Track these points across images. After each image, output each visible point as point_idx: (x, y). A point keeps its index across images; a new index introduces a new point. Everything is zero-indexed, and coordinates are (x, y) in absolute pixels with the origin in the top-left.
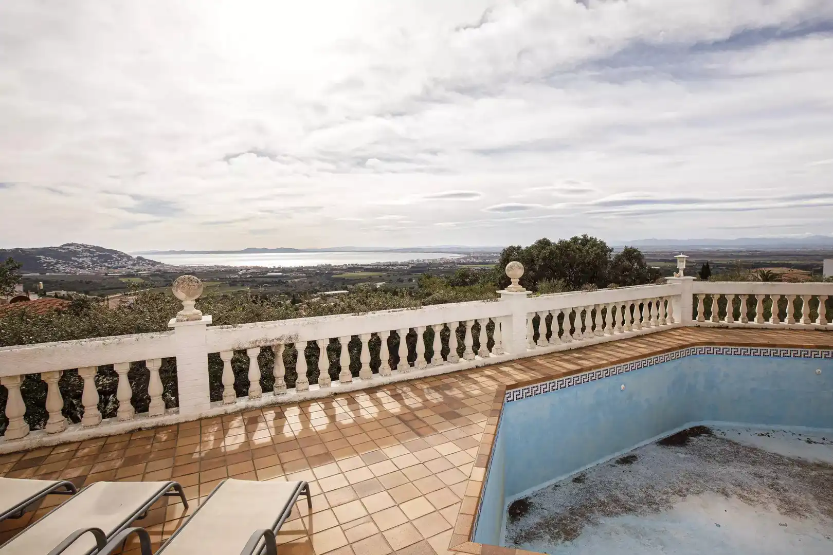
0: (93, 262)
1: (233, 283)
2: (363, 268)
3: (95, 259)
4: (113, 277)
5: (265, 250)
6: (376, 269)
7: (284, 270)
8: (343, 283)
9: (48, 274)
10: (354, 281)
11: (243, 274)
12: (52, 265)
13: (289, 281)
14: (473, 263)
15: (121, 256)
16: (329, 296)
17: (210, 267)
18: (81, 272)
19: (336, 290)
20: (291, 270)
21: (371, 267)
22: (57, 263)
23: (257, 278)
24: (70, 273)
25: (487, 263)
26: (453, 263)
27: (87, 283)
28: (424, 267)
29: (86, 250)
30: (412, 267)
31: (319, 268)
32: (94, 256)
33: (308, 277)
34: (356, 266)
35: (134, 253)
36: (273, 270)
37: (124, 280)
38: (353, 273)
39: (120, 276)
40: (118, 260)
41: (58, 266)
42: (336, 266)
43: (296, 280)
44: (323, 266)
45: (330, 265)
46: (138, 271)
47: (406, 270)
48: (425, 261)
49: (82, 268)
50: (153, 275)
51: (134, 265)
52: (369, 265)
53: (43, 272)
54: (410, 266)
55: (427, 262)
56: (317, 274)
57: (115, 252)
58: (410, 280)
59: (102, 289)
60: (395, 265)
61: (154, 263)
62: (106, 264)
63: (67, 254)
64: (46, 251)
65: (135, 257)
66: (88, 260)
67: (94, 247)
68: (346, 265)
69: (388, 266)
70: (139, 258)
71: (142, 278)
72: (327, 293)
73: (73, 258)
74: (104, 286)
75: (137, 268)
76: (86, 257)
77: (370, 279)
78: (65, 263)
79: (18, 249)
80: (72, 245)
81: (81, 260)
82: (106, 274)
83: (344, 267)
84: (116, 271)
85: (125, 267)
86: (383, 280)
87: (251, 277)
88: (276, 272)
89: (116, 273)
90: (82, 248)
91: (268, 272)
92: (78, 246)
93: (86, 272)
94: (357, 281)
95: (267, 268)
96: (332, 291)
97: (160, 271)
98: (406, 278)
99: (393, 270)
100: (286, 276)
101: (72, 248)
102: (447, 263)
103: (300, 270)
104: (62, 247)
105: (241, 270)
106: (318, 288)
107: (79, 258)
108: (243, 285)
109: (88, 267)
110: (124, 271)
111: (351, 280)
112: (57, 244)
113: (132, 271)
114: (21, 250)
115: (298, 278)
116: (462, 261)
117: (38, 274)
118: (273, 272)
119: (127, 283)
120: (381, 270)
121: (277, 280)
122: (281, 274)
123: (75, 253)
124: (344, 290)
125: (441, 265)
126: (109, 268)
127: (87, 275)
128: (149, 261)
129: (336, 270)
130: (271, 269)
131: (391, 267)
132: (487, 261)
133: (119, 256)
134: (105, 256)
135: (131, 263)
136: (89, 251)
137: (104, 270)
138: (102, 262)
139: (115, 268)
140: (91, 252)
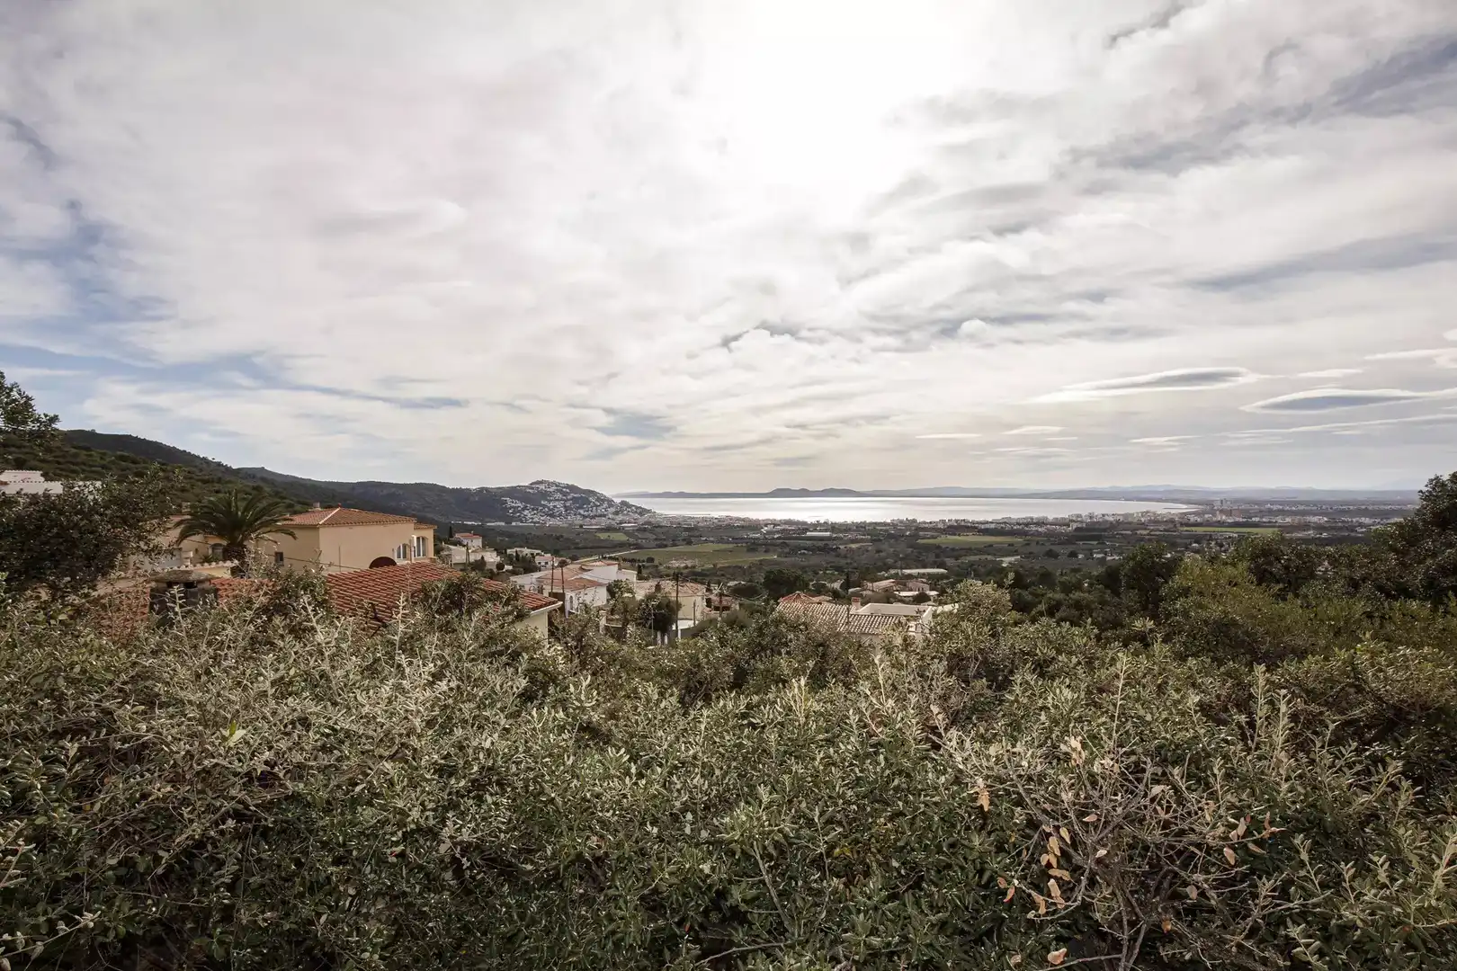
0: (567, 508)
1: (753, 546)
2: (976, 528)
3: (568, 504)
4: (588, 532)
5: (804, 493)
6: (1000, 530)
7: (834, 527)
8: (938, 555)
9: (514, 524)
10: (956, 552)
11: (768, 532)
12: (519, 512)
13: (842, 547)
14: (1221, 524)
15: (602, 499)
16: (910, 577)
18: (551, 522)
19: (925, 567)
20: (845, 528)
21: (993, 526)
22: (525, 508)
23: (792, 537)
24: (538, 523)
25: (1256, 525)
26: (1172, 521)
27: (558, 538)
28: (1105, 530)
29: (558, 491)
30: (1077, 529)
31: (893, 525)
32: (567, 500)
33: (872, 541)
34: (963, 523)
35: (618, 496)
36: (816, 526)
37: (603, 536)
38: (957, 537)
39: (599, 529)
40: (597, 506)
41: (526, 512)
42: (925, 523)
43: (856, 546)
44: (901, 522)
45: (914, 521)
46: (623, 522)
47: (1066, 534)
48: (1106, 518)
49: (552, 516)
50: (642, 530)
51: (616, 513)
52: (987, 523)
53: (509, 520)
54: (1075, 526)
55: (1111, 519)
56: (891, 536)
57: (593, 493)
58: (1073, 555)
59: (577, 548)
60: (1041, 523)
61: (642, 511)
62: (582, 512)
63: (533, 496)
64: (514, 492)
65: (618, 501)
66: (560, 505)
67: (568, 486)
68: (943, 521)
69: (1027, 525)
70: (624, 503)
71: (627, 533)
72: (908, 571)
73: (543, 503)
74: (577, 543)
75: (620, 518)
76: (558, 500)
77: (989, 548)
78: (533, 509)
79: (482, 489)
80: (542, 482)
81: (552, 504)
82: (581, 526)
83: (941, 526)
84: (593, 521)
85: (604, 516)
86: (1015, 553)
87: (781, 538)
88: (820, 531)
89: (593, 525)
90: (554, 488)
91: (807, 530)
92: (550, 484)
93: (557, 522)
94: (963, 552)
95: (805, 523)
96: (917, 568)
97: (650, 523)
98: (1063, 551)
99: (1039, 534)
100: (835, 539)
101: (542, 487)
102: (1156, 522)
103: (861, 527)
105: (766, 525)
106: (890, 561)
107: (550, 501)
108: (770, 551)
109: (560, 515)
110: (604, 522)
111: (953, 550)
112: (525, 482)
113: (613, 522)
114: (487, 489)
115: (853, 541)
116: (1193, 519)
117: (503, 524)
118: (815, 530)
119: (606, 540)
120: (1012, 533)
121: (821, 544)
122: (828, 534)
123: (545, 495)
124: (938, 567)
125: (1143, 525)
126: (584, 517)
127: (559, 527)
128: (637, 508)
129: (924, 529)
130: (812, 525)
131: (1033, 528)
132: (1257, 519)
133: (598, 499)
134: (580, 499)
135: (613, 509)
136: (561, 492)
137: (578, 520)
138: (578, 508)
139: (593, 517)
140: (565, 494)
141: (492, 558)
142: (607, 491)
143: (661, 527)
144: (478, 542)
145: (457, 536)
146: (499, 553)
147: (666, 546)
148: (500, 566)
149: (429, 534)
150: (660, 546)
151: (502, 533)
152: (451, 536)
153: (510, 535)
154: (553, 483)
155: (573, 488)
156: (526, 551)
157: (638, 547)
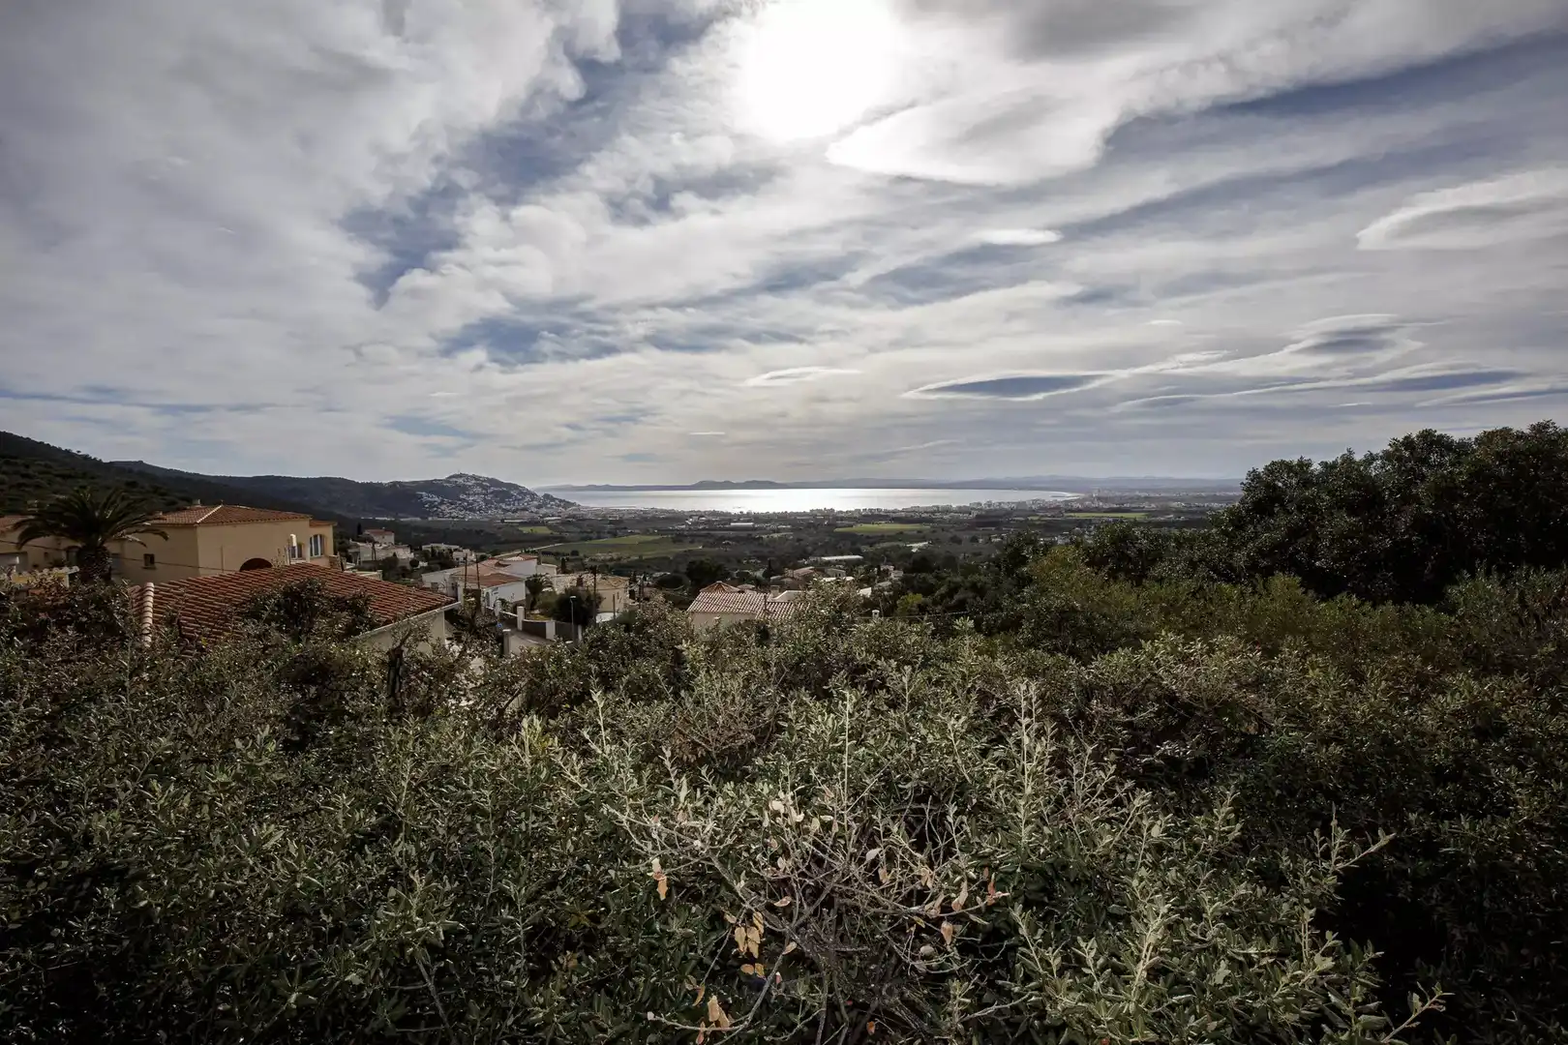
0: (487, 502)
1: (679, 537)
2: (888, 516)
3: (488, 498)
4: (511, 525)
5: (727, 485)
6: (911, 518)
7: (756, 518)
8: (852, 542)
9: (430, 519)
10: (871, 539)
11: (693, 523)
12: (436, 506)
13: (765, 537)
14: (1098, 510)
15: (524, 492)
16: (829, 563)
17: (645, 512)
18: (470, 517)
19: (842, 554)
20: (768, 518)
21: (903, 514)
22: (442, 503)
23: (716, 528)
24: (457, 517)
25: (1127, 510)
26: (1058, 508)
27: (478, 532)
28: (1001, 517)
29: (478, 485)
30: (978, 516)
31: (813, 514)
32: (488, 494)
33: (791, 530)
34: (876, 513)
35: (539, 490)
36: (740, 517)
37: (526, 530)
38: (871, 525)
39: (520, 523)
40: (518, 500)
41: (443, 507)
42: (841, 512)
43: (776, 535)
45: (832, 510)
46: (546, 515)
47: (969, 521)
48: (1002, 506)
49: (472, 510)
50: (566, 523)
51: (539, 507)
52: (899, 511)
53: (424, 514)
54: (975, 514)
55: (1006, 507)
56: (810, 526)
57: (516, 487)
58: (974, 540)
60: (947, 510)
61: (567, 504)
62: (503, 506)
63: (451, 490)
64: (431, 486)
65: (540, 494)
66: (479, 499)
67: (488, 480)
69: (933, 513)
70: (547, 496)
71: (550, 527)
72: (827, 559)
73: (461, 497)
75: (543, 511)
76: (478, 494)
77: (900, 536)
78: (451, 504)
79: (396, 483)
80: (461, 476)
81: (471, 499)
82: (502, 521)
83: (856, 515)
84: (516, 515)
85: (527, 509)
86: (923, 539)
87: (704, 529)
88: (744, 521)
89: (515, 518)
90: (473, 481)
91: (731, 521)
92: (468, 477)
93: (477, 516)
94: (877, 539)
95: (728, 514)
96: (835, 555)
97: (574, 516)
98: (966, 536)
99: (942, 521)
100: (759, 528)
101: (460, 481)
102: (1044, 509)
103: (783, 518)
104: (448, 480)
105: (691, 517)
106: (810, 549)
107: (469, 495)
108: (692, 542)
109: (480, 509)
110: (526, 516)
111: (868, 537)
113: (536, 516)
114: (400, 484)
115: (778, 531)
116: (1076, 505)
117: (418, 519)
118: (739, 521)
119: (529, 534)
120: (921, 521)
121: (744, 534)
122: (751, 524)
123: (464, 489)
124: (855, 554)
125: (1033, 512)
126: (506, 511)
127: (478, 521)
128: (561, 501)
129: (842, 519)
130: (735, 515)
131: (938, 515)
132: (1127, 505)
133: (521, 493)
134: (502, 492)
135: (536, 503)
136: (481, 486)
137: (500, 514)
138: (498, 502)
139: (514, 512)
140: (484, 488)
141: (405, 554)
142: (530, 486)
143: (584, 520)
144: (391, 538)
145: (367, 532)
146: (413, 549)
147: (591, 539)
148: (414, 563)
149: (328, 532)
150: (585, 539)
151: (416, 528)
152: (360, 531)
153: (427, 530)
154: (474, 477)
155: (494, 482)
156: (443, 546)
157: (561, 539)
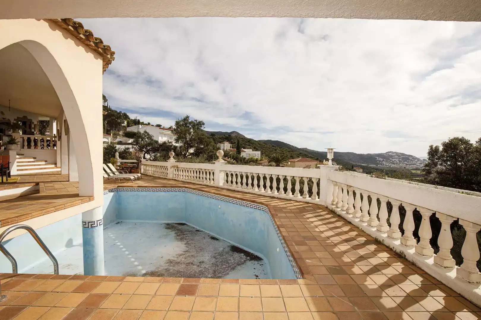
0: (400, 161)
4: (408, 170)
9: (379, 166)
12: (381, 162)
15: (414, 158)
18: (393, 166)
22: (383, 161)
24: (388, 166)
29: (397, 155)
32: (400, 158)
37: (414, 172)
39: (412, 169)
40: (413, 161)
41: (383, 162)
49: (394, 164)
53: (377, 164)
57: (411, 156)
62: (406, 163)
63: (387, 157)
64: (380, 155)
66: (397, 160)
67: (401, 154)
73: (390, 159)
76: (396, 158)
78: (386, 161)
79: (368, 154)
80: (390, 152)
81: (394, 160)
82: (405, 168)
84: (411, 166)
85: (415, 164)
90: (395, 154)
93: (395, 166)
101: (390, 154)
107: (393, 159)
109: (397, 163)
110: (415, 167)
112: (385, 152)
113: (419, 167)
114: (370, 154)
117: (375, 166)
123: (391, 156)
126: (407, 164)
127: (396, 167)
133: (413, 158)
134: (406, 158)
135: (419, 162)
137: (404, 165)
138: (405, 161)
140: (399, 156)
145: (354, 168)
154: (395, 152)
155: (403, 154)
